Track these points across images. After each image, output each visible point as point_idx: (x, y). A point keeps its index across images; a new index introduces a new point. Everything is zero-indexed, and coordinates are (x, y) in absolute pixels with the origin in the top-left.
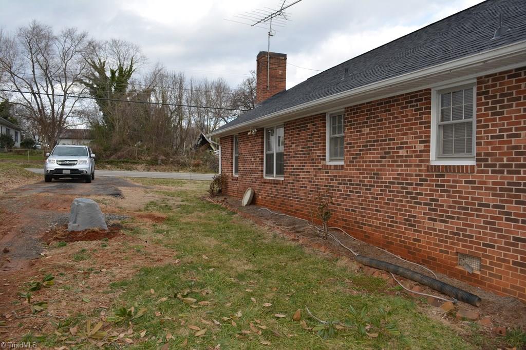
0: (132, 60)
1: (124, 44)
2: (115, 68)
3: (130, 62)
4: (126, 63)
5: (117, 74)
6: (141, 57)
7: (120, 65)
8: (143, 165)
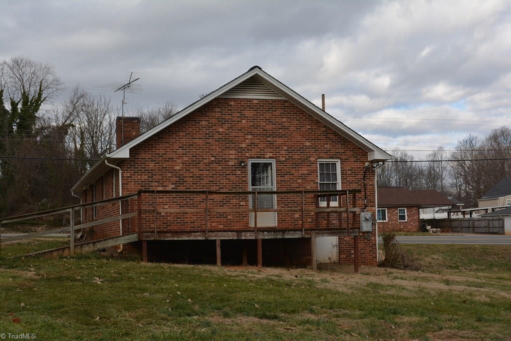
0: (41, 86)
1: (29, 63)
2: (18, 97)
3: (38, 88)
4: (32, 89)
5: (20, 106)
6: (54, 80)
7: (24, 92)
8: (43, 226)
